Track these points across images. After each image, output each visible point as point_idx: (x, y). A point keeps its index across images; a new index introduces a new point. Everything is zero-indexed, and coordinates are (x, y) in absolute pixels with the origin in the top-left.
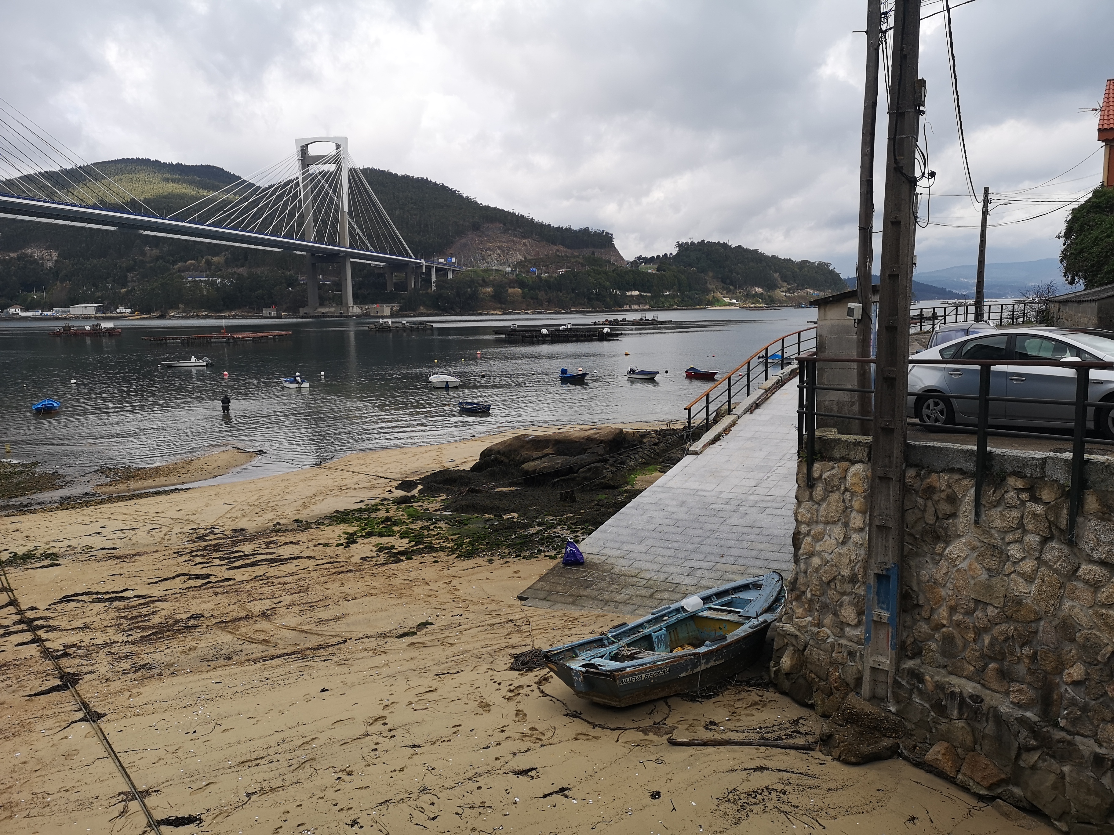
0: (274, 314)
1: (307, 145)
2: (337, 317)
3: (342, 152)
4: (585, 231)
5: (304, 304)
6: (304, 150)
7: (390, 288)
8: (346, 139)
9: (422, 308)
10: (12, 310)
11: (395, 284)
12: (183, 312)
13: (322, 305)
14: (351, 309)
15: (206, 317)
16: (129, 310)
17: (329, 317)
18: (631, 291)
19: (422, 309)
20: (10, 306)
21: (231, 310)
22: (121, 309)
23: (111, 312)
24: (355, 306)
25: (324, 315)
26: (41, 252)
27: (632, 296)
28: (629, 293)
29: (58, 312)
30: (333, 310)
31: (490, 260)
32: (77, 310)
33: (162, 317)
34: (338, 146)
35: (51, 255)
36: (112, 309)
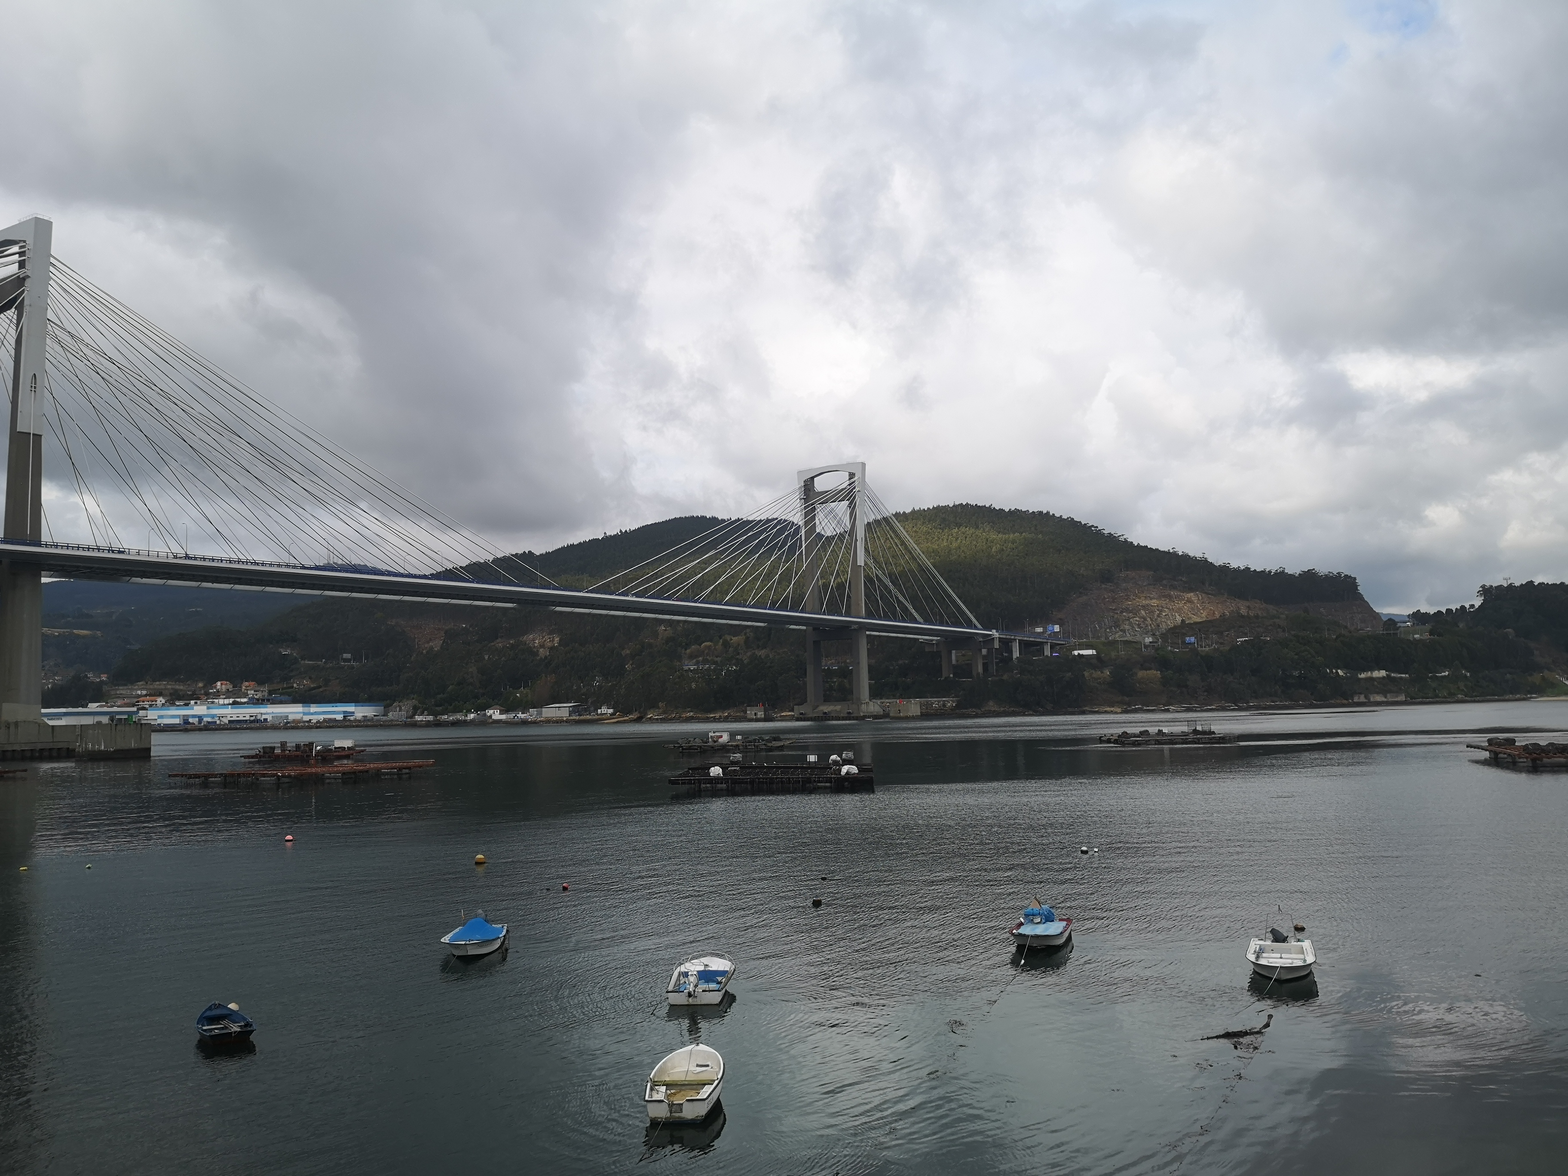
0: (761, 714)
1: (812, 478)
2: (844, 719)
3: (856, 483)
4: (1309, 576)
5: (802, 702)
6: (808, 486)
7: (947, 673)
8: (864, 465)
9: (991, 703)
10: (490, 712)
11: (955, 667)
12: (664, 712)
13: (827, 699)
14: (864, 707)
15: (688, 720)
16: (611, 711)
17: (833, 719)
18: (1372, 669)
19: (991, 705)
20: (489, 707)
21: (724, 709)
22: (605, 710)
23: (590, 714)
24: (871, 703)
25: (826, 717)
26: (543, 637)
27: (1372, 679)
28: (1363, 676)
29: (531, 715)
30: (838, 708)
31: (1127, 627)
32: (552, 711)
33: (639, 720)
34: (852, 475)
35: (553, 640)
36: (592, 709)
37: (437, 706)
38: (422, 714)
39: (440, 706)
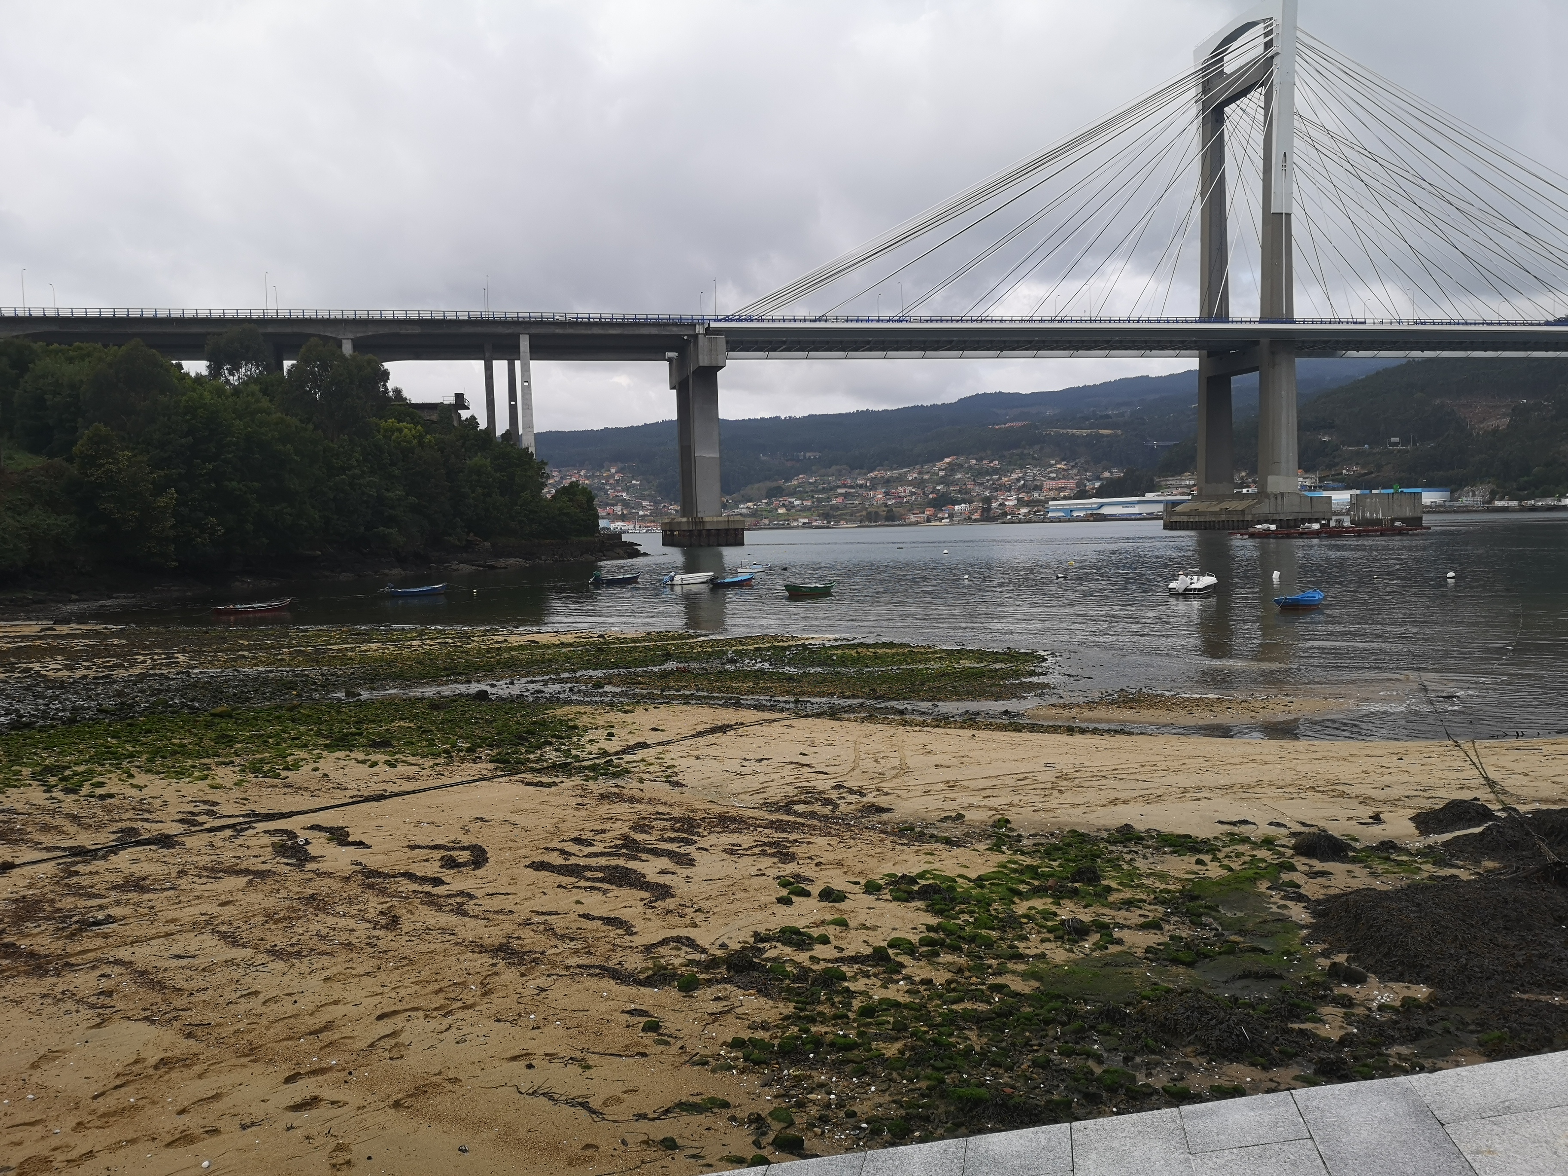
37: (1519, 490)
38: (1501, 499)
39: (1525, 489)
